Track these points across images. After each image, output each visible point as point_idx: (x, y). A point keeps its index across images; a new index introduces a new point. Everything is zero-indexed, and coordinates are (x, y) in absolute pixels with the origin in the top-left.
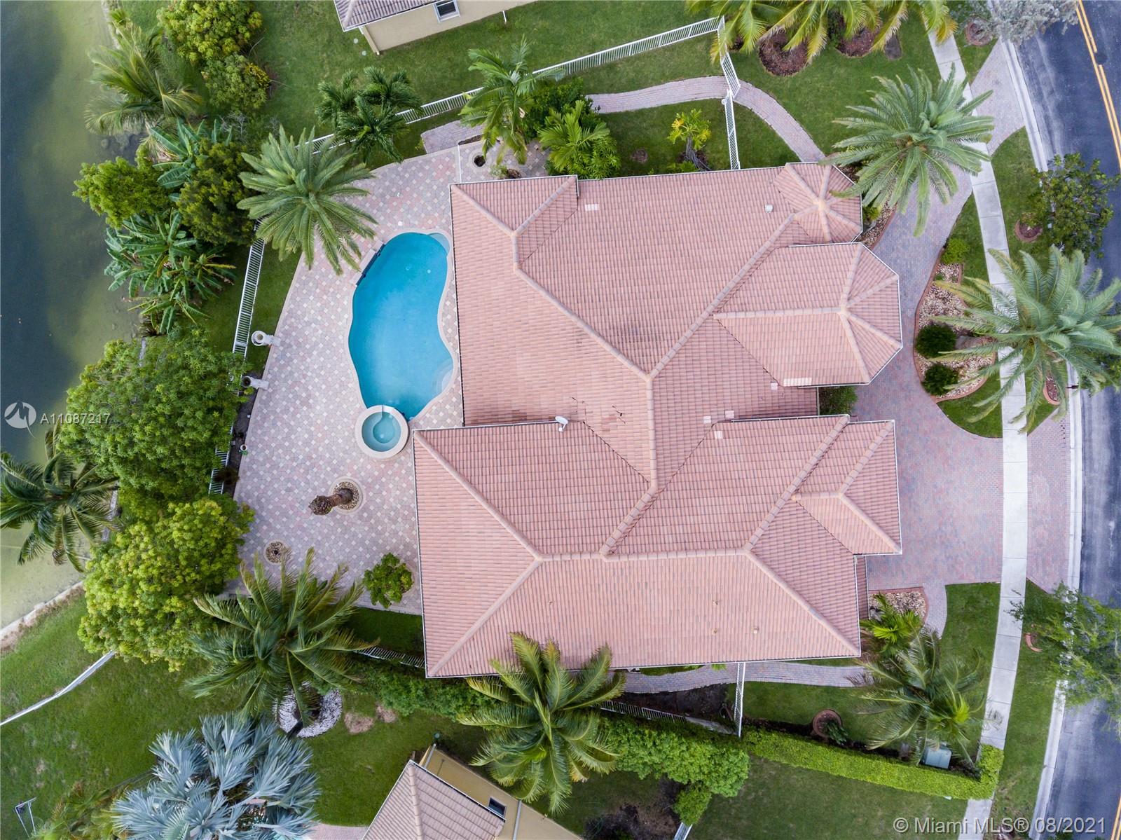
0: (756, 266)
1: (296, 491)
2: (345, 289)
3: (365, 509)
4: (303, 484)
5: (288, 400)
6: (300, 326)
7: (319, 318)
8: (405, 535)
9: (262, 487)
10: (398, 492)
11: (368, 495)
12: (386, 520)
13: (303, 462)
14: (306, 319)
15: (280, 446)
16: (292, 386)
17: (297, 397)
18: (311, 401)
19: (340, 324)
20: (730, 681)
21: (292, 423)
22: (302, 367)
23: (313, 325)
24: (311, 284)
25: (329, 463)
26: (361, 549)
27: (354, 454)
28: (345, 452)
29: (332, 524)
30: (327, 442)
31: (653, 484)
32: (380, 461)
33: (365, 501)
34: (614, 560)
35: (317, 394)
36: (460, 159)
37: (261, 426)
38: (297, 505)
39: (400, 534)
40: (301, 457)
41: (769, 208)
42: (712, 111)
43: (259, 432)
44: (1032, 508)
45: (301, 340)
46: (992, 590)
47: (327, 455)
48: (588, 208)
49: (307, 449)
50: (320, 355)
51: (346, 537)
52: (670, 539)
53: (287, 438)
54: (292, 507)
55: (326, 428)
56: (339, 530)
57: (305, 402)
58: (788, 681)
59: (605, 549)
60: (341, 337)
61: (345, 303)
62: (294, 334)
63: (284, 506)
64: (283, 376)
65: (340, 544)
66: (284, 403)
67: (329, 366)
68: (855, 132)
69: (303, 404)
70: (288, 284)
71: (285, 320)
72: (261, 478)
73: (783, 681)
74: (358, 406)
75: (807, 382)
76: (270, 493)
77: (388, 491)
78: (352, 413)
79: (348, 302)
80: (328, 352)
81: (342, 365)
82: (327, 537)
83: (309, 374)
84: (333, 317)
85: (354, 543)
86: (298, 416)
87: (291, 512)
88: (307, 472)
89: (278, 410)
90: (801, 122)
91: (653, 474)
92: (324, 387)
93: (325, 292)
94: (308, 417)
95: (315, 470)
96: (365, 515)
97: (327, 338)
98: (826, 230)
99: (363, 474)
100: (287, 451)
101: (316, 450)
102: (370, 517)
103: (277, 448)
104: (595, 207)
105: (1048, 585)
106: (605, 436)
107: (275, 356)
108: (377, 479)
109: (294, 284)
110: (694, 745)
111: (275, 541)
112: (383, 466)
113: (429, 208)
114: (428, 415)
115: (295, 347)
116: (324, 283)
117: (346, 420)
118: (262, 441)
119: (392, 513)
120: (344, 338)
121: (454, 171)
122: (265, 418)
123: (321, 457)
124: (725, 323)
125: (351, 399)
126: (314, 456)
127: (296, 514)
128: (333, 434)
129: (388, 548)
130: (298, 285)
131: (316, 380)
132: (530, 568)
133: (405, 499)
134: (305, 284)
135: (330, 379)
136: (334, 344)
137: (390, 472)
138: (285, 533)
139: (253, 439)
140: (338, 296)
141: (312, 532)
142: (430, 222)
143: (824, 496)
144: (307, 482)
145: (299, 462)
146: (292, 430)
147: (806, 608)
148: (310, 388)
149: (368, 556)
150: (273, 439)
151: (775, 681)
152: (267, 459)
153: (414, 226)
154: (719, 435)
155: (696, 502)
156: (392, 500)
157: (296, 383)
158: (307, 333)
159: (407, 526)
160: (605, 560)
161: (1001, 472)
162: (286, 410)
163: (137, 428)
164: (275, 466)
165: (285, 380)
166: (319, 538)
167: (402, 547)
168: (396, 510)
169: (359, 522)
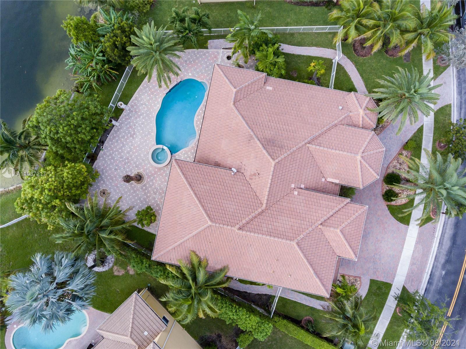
0: (329, 130)
1: (119, 171)
2: (161, 95)
3: (145, 185)
4: (122, 169)
5: (125, 133)
6: (138, 105)
7: (147, 103)
8: (158, 200)
9: (106, 165)
10: (160, 182)
11: (147, 180)
12: (152, 192)
13: (125, 160)
14: (142, 102)
15: (117, 151)
16: (128, 128)
17: (129, 132)
18: (135, 136)
19: (155, 108)
20: (273, 294)
21: (125, 143)
22: (135, 121)
23: (144, 106)
24: (147, 89)
25: (135, 163)
26: (139, 201)
27: (146, 162)
28: (143, 160)
29: (130, 188)
30: (137, 154)
31: (264, 206)
32: (156, 168)
33: (145, 182)
34: (240, 232)
35: (138, 134)
36: (221, 55)
37: (112, 141)
38: (118, 176)
39: (156, 199)
40: (124, 157)
41: (341, 108)
42: (328, 63)
43: (110, 143)
44: (413, 258)
45: (137, 110)
46: (388, 286)
47: (135, 160)
48: (268, 88)
49: (128, 155)
50: (143, 118)
51: (134, 194)
52: (265, 229)
53: (121, 148)
54: (115, 177)
55: (138, 148)
56: (132, 191)
57: (132, 136)
58: (297, 301)
59: (238, 226)
60: (154, 113)
61: (159, 100)
62: (135, 107)
63: (112, 175)
64: (126, 123)
65: (131, 197)
66: (124, 134)
67: (146, 124)
68: (383, 86)
69: (131, 136)
70: (138, 86)
71: (133, 101)
72: (106, 162)
73: (295, 300)
74: (153, 143)
75: (337, 181)
76: (108, 169)
77: (156, 180)
78: (150, 145)
79: (160, 100)
80: (147, 118)
81: (151, 125)
82: (126, 193)
83: (137, 125)
84: (153, 105)
85: (136, 198)
86: (128, 141)
87: (114, 179)
88: (125, 164)
89: (120, 136)
90: (362, 77)
91: (265, 201)
92: (141, 132)
93: (152, 93)
94: (132, 142)
95: (129, 164)
96: (144, 188)
97: (148, 112)
98: (361, 123)
99: (148, 171)
100: (120, 153)
101: (131, 156)
102: (146, 189)
103: (116, 151)
104: (271, 88)
105: (411, 290)
106: (250, 181)
107: (125, 114)
108: (152, 175)
109: (141, 87)
110: (252, 316)
111: (104, 189)
112: (156, 170)
113: (204, 71)
114: (180, 154)
115: (134, 113)
116: (153, 90)
117: (146, 147)
118: (110, 147)
119: (155, 190)
120: (155, 115)
121: (217, 59)
122: (114, 138)
123: (133, 160)
124: (310, 149)
125: (151, 140)
126: (130, 158)
127: (117, 180)
128: (140, 152)
129: (150, 204)
130: (142, 88)
131: (139, 128)
132: (205, 226)
133: (162, 186)
134: (145, 88)
135: (145, 129)
136: (150, 116)
137: (159, 173)
138: (110, 187)
139: (107, 145)
140: (157, 97)
141: (121, 189)
142: (202, 77)
143: (332, 229)
144: (124, 168)
145: (123, 159)
146: (124, 146)
147: (312, 272)
148: (136, 130)
149: (141, 205)
150: (115, 147)
151: (291, 299)
152: (111, 155)
153: (195, 77)
154: (296, 193)
155: (279, 217)
156: (156, 185)
157: (131, 127)
158: (140, 108)
159: (160, 197)
160: (236, 231)
161: (405, 239)
162: (123, 137)
163: (61, 127)
164: (113, 158)
165: (127, 125)
166: (123, 192)
167: (155, 205)
168: (157, 189)
169: (141, 190)
